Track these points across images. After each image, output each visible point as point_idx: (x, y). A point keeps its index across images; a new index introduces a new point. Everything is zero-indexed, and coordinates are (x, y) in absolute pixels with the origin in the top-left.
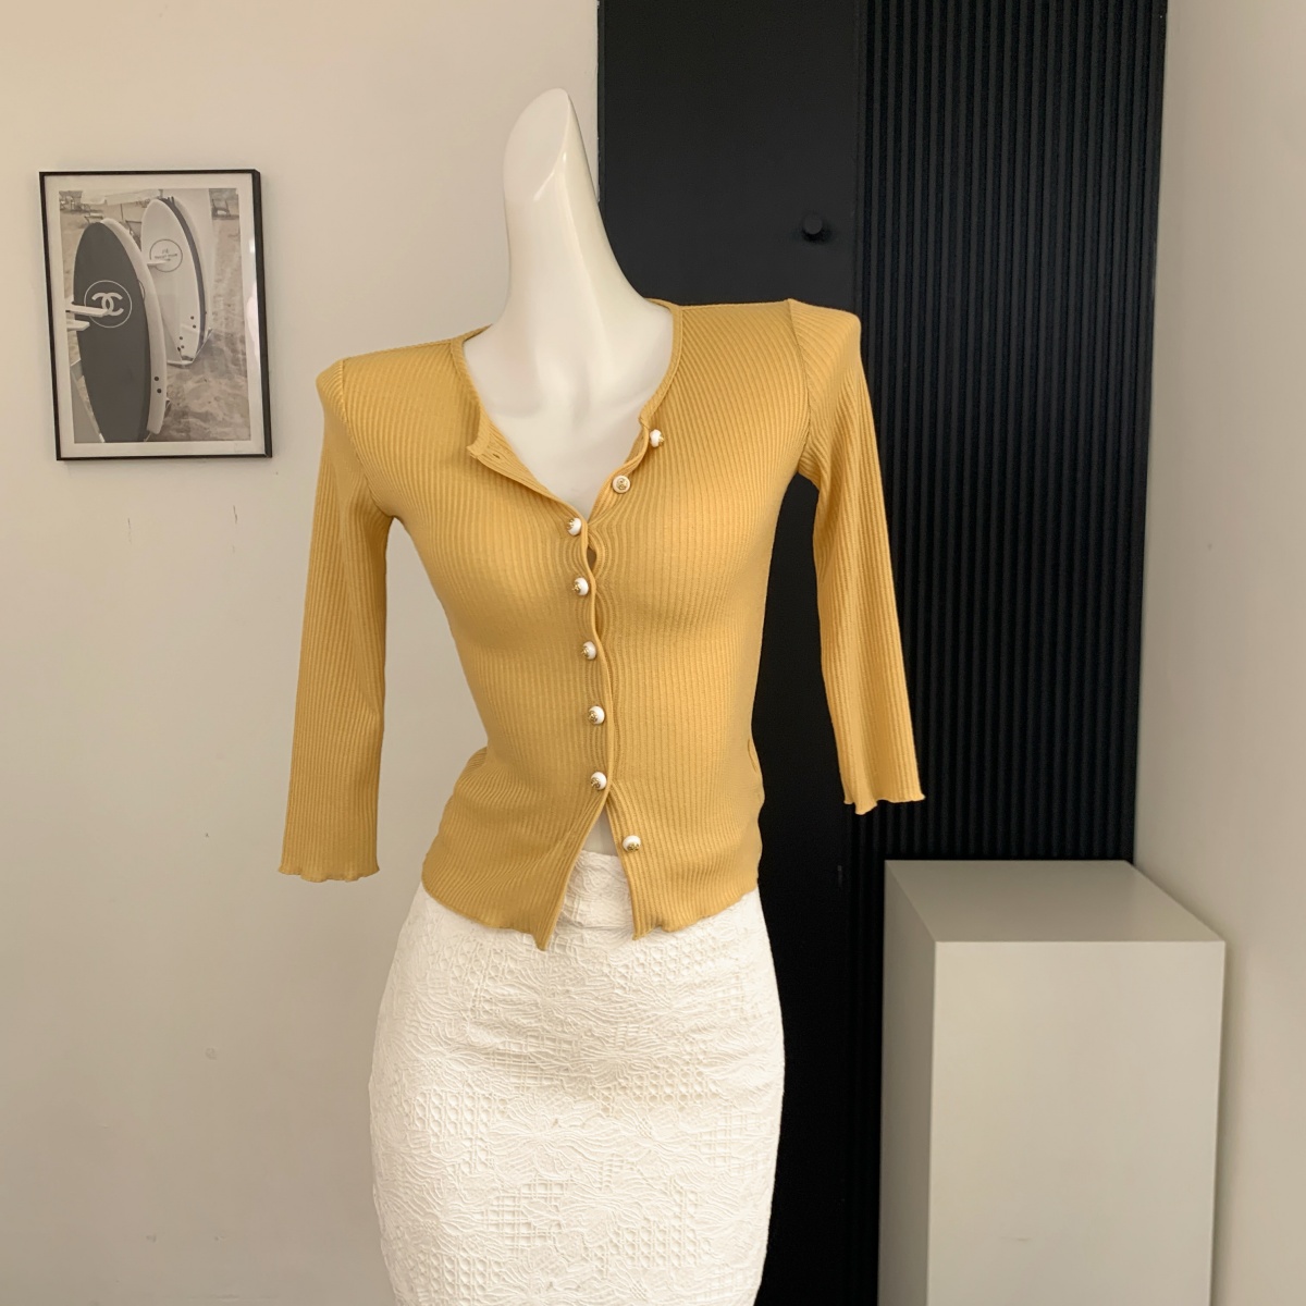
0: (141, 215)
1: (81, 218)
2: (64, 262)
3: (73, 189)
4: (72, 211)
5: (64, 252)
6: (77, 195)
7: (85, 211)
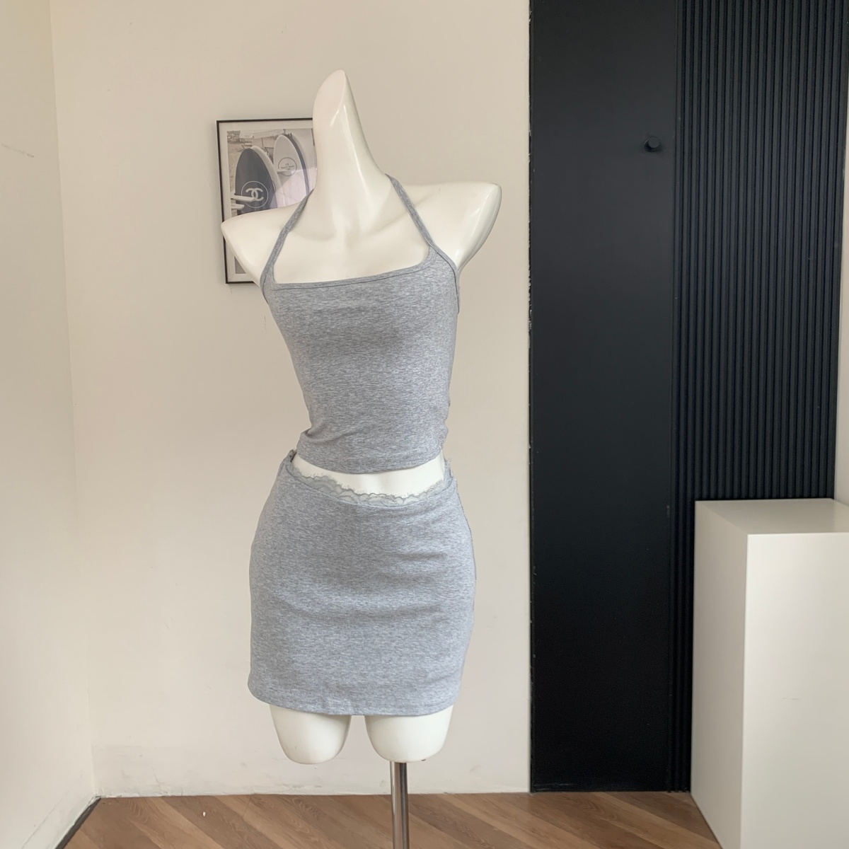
0: (274, 144)
1: (239, 146)
2: (230, 171)
3: (234, 130)
4: (234, 143)
5: (230, 166)
6: (237, 133)
7: (242, 142)
